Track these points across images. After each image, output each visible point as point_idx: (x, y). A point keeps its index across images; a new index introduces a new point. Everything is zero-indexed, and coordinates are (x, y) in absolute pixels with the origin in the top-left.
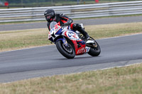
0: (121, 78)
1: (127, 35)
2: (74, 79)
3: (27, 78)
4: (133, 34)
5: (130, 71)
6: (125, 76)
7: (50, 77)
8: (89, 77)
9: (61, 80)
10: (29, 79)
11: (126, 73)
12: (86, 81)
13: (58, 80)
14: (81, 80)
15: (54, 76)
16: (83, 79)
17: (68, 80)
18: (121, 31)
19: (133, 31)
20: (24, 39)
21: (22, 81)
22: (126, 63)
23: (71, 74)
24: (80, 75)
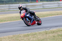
0: (48, 35)
1: (50, 17)
2: (27, 36)
3: (7, 35)
4: (53, 16)
5: (52, 32)
6: (50, 34)
7: (17, 35)
8: (34, 35)
9: (22, 36)
10: (8, 36)
11: (50, 33)
12: (33, 37)
13: (20, 36)
14: (30, 36)
15: (18, 34)
16: (31, 36)
17: (25, 36)
18: (48, 15)
19: (53, 15)
20: (5, 18)
21: (4, 37)
22: (50, 29)
23: (26, 34)
24: (30, 34)
